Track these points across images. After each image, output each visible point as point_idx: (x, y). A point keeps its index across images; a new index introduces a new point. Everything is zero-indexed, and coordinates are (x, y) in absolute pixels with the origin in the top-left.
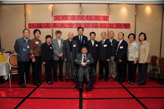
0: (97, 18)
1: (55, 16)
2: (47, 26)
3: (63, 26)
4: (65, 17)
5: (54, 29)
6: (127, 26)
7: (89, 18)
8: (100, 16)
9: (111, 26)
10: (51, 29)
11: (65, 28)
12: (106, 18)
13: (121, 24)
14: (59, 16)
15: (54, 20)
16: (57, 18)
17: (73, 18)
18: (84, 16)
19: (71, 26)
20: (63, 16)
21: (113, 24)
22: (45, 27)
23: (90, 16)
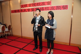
0: (43, 4)
3: (25, 11)
4: (26, 6)
5: (21, 13)
6: (65, 7)
7: (38, 4)
8: (45, 2)
11: (26, 12)
12: (49, 3)
13: (60, 6)
15: (21, 8)
16: (22, 6)
17: (30, 5)
18: (35, 3)
19: (29, 10)
20: (25, 5)
21: (54, 7)
23: (39, 3)
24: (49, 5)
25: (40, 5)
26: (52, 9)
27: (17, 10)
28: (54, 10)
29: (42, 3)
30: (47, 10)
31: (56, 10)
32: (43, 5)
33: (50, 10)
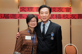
0: (60, 9)
1: (21, 8)
2: (13, 16)
7: (53, 10)
8: (63, 8)
9: (73, 17)
10: (17, 19)
12: (68, 10)
14: (25, 8)
15: (20, 11)
20: (28, 8)
21: (75, 15)
22: (11, 18)
23: (54, 8)
24: (69, 12)
25: (56, 11)
26: (72, 18)
27: (11, 14)
28: (75, 19)
29: (58, 8)
30: (65, 18)
31: (78, 18)
32: (60, 11)
33: (70, 18)
